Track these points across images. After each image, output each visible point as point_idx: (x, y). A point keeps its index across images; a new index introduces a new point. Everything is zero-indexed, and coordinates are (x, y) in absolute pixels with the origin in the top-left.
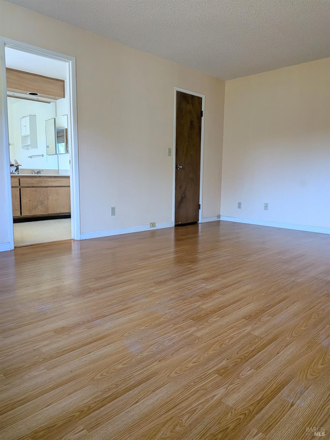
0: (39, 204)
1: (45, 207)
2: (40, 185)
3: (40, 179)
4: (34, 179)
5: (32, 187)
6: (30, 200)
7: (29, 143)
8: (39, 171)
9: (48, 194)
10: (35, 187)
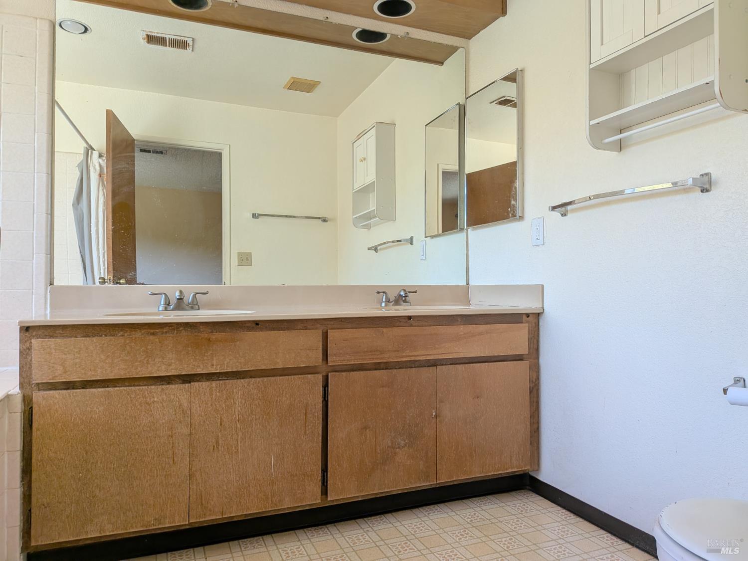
0: (402, 443)
1: (427, 453)
2: (407, 355)
3: (407, 331)
4: (385, 330)
5: (377, 367)
6: (366, 428)
7: (372, 207)
8: (402, 293)
9: (440, 395)
10: (386, 366)
